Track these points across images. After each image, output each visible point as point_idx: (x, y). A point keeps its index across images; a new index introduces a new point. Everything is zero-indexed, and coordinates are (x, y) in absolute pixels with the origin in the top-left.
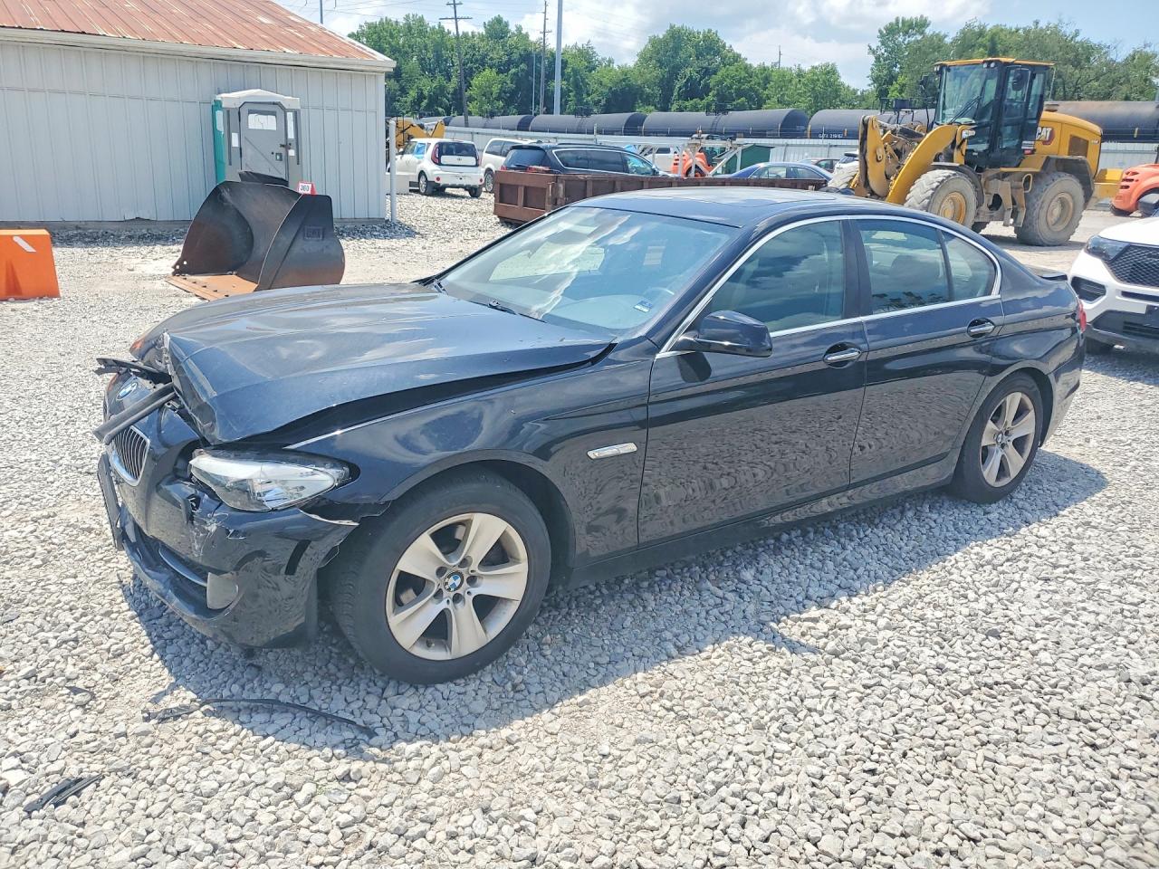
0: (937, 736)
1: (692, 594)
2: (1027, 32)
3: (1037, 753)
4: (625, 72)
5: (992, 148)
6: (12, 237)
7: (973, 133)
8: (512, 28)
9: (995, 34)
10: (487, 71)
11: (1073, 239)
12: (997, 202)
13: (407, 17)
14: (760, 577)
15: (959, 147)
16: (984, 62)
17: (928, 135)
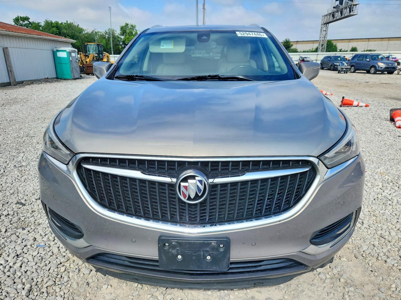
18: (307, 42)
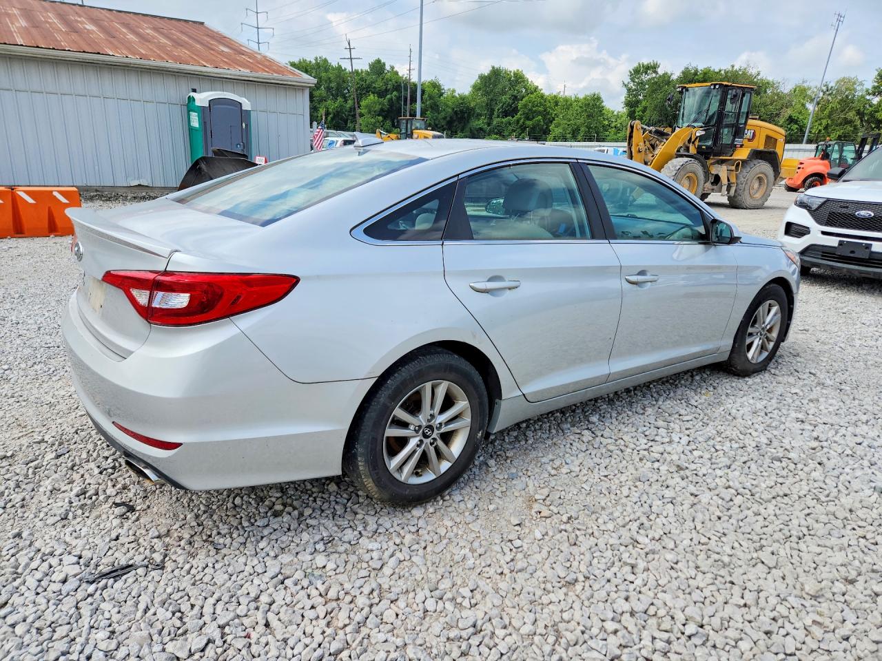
0: (753, 533)
1: (557, 431)
2: (726, 72)
3: (828, 543)
4: (463, 98)
5: (715, 143)
6: (51, 192)
7: (703, 133)
8: (388, 68)
9: (705, 74)
10: (372, 96)
11: (766, 204)
12: (717, 179)
13: (316, 59)
14: (603, 420)
15: (693, 143)
16: (711, 85)
17: (673, 134)
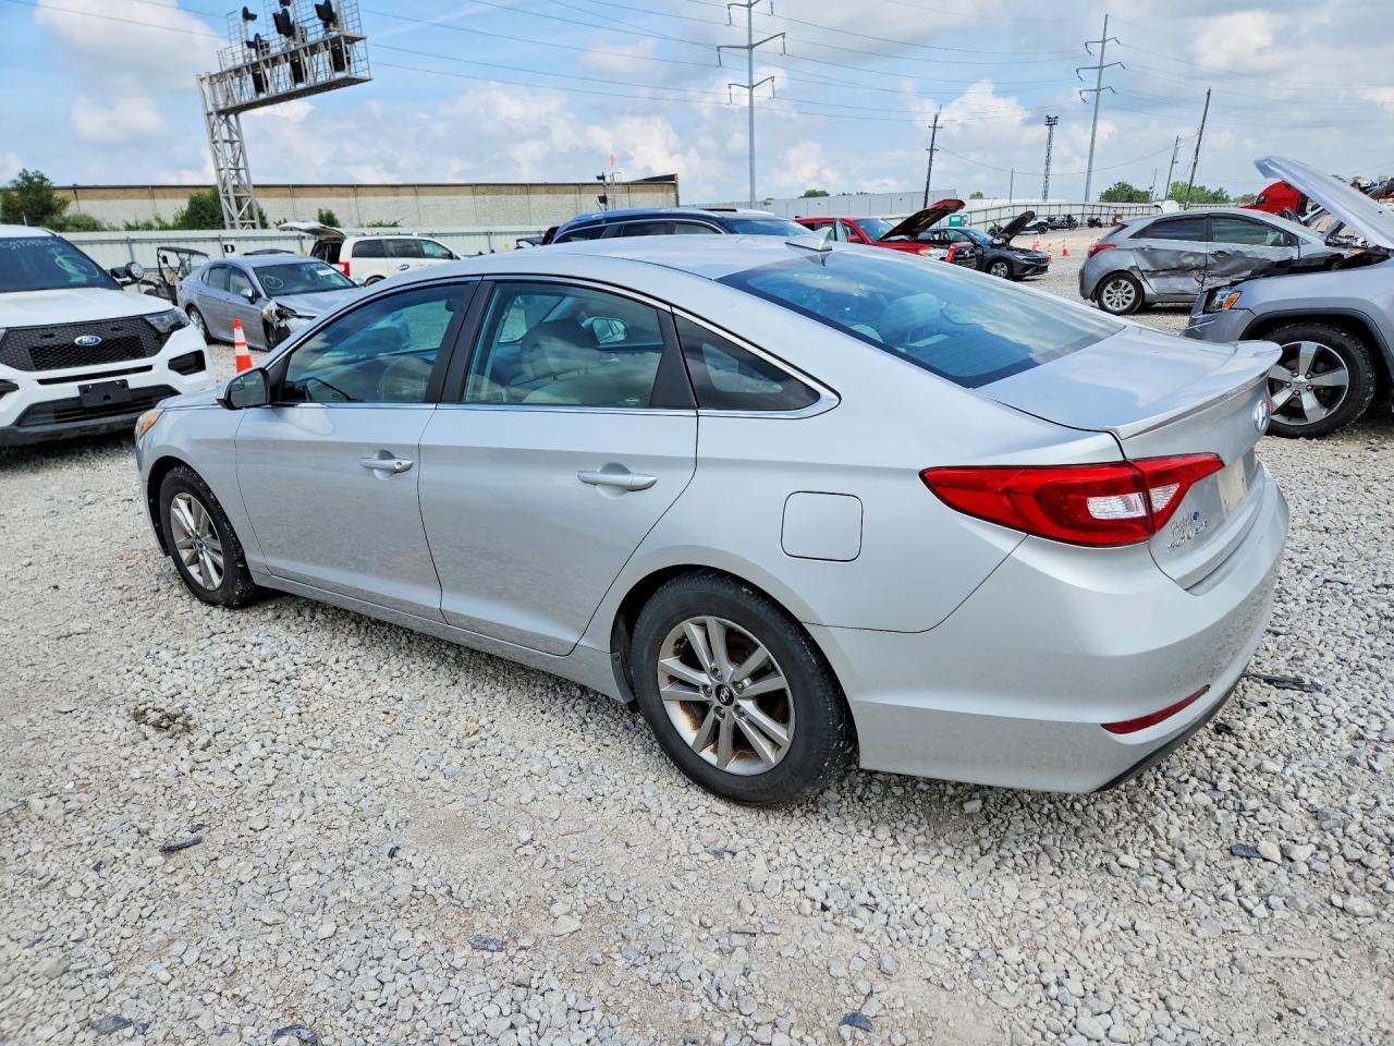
18: (121, 191)
